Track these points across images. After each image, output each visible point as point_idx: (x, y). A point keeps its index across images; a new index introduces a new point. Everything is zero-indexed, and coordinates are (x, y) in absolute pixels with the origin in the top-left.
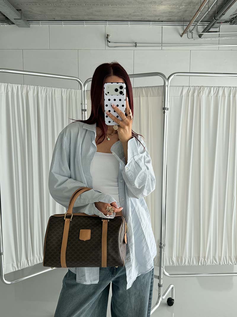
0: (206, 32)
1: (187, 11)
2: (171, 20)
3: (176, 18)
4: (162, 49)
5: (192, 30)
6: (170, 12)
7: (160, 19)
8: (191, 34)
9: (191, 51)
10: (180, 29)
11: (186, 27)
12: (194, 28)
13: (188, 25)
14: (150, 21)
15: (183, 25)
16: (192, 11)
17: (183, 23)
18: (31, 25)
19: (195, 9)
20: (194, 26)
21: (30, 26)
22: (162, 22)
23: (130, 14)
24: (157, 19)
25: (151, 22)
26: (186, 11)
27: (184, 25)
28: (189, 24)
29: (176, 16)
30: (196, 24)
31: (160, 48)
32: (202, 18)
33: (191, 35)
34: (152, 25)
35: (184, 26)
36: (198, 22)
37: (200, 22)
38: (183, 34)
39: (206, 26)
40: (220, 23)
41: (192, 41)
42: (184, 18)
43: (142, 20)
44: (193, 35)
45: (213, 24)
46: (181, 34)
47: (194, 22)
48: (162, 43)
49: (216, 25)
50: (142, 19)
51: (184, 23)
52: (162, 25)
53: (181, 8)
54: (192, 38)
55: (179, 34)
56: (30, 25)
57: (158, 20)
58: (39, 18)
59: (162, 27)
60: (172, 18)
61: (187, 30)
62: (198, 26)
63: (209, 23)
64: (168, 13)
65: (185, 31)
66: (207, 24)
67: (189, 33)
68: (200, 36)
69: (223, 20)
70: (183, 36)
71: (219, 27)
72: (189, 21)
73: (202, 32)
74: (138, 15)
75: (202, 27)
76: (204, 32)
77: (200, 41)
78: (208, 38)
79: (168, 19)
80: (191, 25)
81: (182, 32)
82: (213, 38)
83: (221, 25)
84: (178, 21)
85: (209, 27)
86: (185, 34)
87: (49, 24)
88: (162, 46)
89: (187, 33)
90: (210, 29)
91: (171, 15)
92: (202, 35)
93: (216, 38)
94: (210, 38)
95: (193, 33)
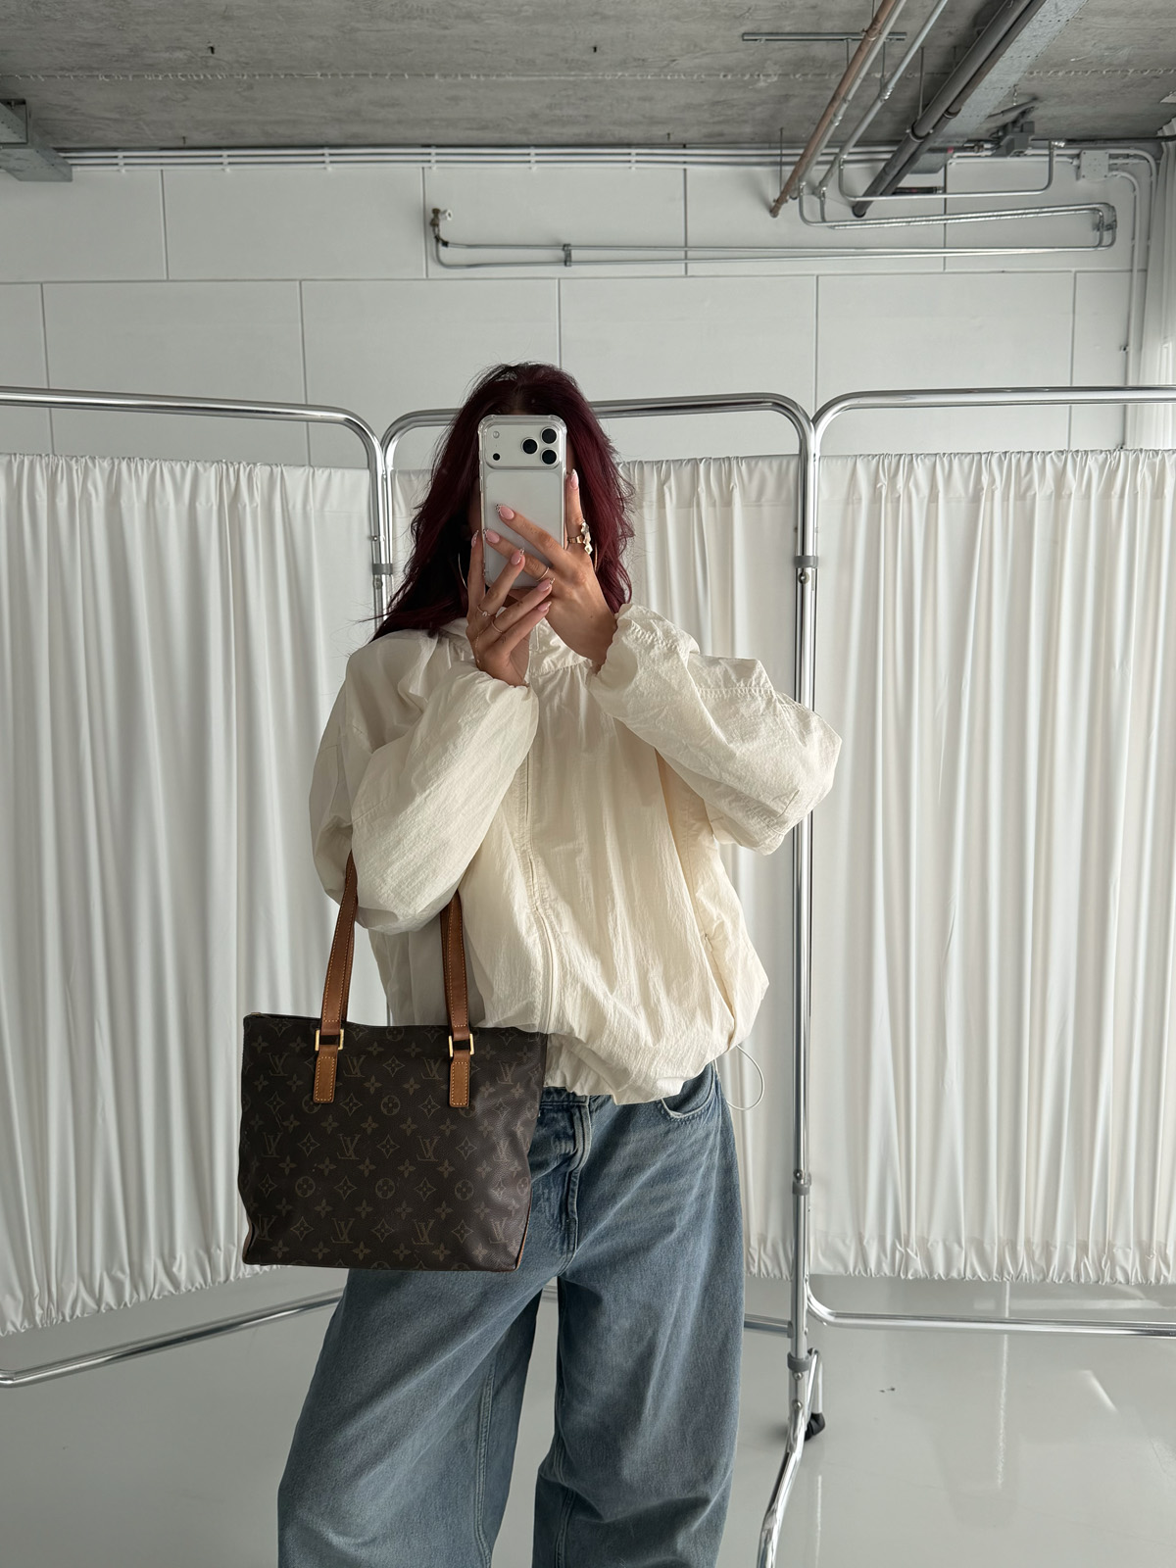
0: (881, 195)
1: (794, 95)
2: (722, 139)
3: (747, 130)
4: (686, 272)
5: (822, 183)
6: (716, 103)
7: (671, 136)
8: (818, 200)
9: (820, 278)
10: (769, 181)
11: (792, 168)
12: (830, 175)
13: (797, 159)
14: (629, 145)
16: (815, 97)
17: (778, 152)
18: (74, 169)
19: (830, 89)
20: (827, 167)
21: (74, 174)
22: (684, 147)
23: (534, 116)
24: (659, 132)
25: (634, 151)
26: (787, 97)
27: (785, 159)
28: (803, 156)
29: (745, 122)
30: (836, 155)
31: (679, 269)
32: (858, 126)
33: (818, 206)
34: (637, 162)
35: (781, 164)
36: (839, 143)
37: (855, 146)
38: (780, 201)
39: (883, 164)
40: (944, 150)
41: (819, 233)
42: (781, 129)
43: (594, 140)
44: (826, 207)
45: (913, 158)
46: (773, 204)
47: (827, 147)
48: (686, 246)
49: (926, 159)
50: (589, 135)
51: (784, 152)
52: (685, 162)
53: (762, 84)
54: (824, 220)
55: (764, 201)
56: (71, 171)
57: (666, 141)
58: (113, 137)
59: (685, 170)
60: (726, 129)
61: (797, 185)
62: (848, 167)
63: (895, 148)
64: (705, 107)
65: (789, 190)
66: (884, 153)
67: (805, 198)
68: (859, 210)
69: (956, 135)
70: (781, 212)
71: (943, 169)
72: (802, 142)
73: (866, 194)
74: (571, 116)
75: (866, 168)
76: (871, 192)
77: (858, 230)
78: (892, 218)
79: (710, 136)
80: (814, 162)
81: (777, 195)
82: (918, 219)
83: (952, 157)
84: (755, 142)
85: (895, 167)
86: (790, 200)
87: (161, 164)
88: (686, 258)
89: (798, 197)
90: (899, 176)
91: (722, 118)
92: (867, 208)
93: (931, 218)
94: (906, 220)
95: (826, 195)
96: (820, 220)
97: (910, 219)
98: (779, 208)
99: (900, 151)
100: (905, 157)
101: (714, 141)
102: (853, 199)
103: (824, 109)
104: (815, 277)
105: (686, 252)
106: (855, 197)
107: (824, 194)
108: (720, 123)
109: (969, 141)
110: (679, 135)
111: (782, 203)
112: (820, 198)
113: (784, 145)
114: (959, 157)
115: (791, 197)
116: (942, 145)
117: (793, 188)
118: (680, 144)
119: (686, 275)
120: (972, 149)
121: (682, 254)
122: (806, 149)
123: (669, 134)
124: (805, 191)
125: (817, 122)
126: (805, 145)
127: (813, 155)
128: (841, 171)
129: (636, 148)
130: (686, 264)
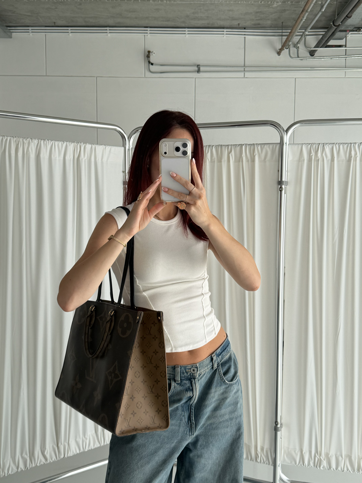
0: (321, 47)
1: (288, 10)
2: (259, 26)
3: (269, 22)
4: (244, 76)
5: (298, 43)
6: (257, 12)
7: (240, 25)
8: (296, 50)
9: (296, 79)
10: (277, 42)
11: (286, 37)
12: (301, 40)
13: (288, 34)
14: (223, 28)
15: (281, 34)
16: (295, 10)
17: (281, 31)
18: (13, 34)
19: (301, 7)
20: (300, 37)
21: (13, 36)
22: (245, 29)
23: (188, 16)
24: (235, 23)
25: (225, 30)
26: (285, 10)
27: (284, 34)
28: (290, 33)
29: (268, 19)
30: (303, 32)
31: (241, 75)
32: (311, 22)
33: (296, 52)
34: (226, 34)
35: (282, 36)
36: (305, 28)
37: (311, 29)
38: (281, 50)
39: (321, 36)
40: (345, 31)
41: (297, 62)
42: (282, 23)
43: (210, 26)
44: (299, 52)
45: (333, 34)
46: (279, 51)
47: (300, 29)
48: (244, 66)
49: (338, 34)
50: (208, 24)
51: (283, 31)
52: (245, 35)
53: (275, 5)
54: (298, 57)
55: (275, 50)
56: (11, 35)
57: (238, 26)
58: (27, 21)
59: (245, 37)
60: (261, 22)
61: (288, 43)
62: (308, 37)
63: (326, 30)
64: (253, 14)
65: (285, 45)
66: (322, 32)
67: (291, 49)
68: (312, 53)
69: (350, 25)
70: (282, 53)
71: (345, 39)
72: (290, 27)
73: (315, 47)
74: (201, 17)
75: (315, 37)
76: (317, 46)
77: (312, 61)
78: (325, 57)
79: (255, 25)
80: (295, 35)
81: (280, 47)
82: (335, 57)
83: (348, 34)
84: (271, 27)
85: (326, 37)
86: (285, 49)
87: (46, 32)
88: (244, 71)
89: (288, 48)
90: (328, 41)
91: (259, 18)
92: (315, 52)
93: (340, 57)
94: (330, 57)
95: (300, 47)
96: (297, 57)
97: (332, 57)
98: (281, 52)
99: (328, 31)
100: (330, 33)
101: (257, 26)
102: (310, 49)
103: (299, 16)
104: (294, 79)
105: (244, 68)
106: (311, 48)
107: (298, 47)
108: (259, 20)
109: (355, 28)
110: (243, 24)
111: (282, 50)
112: (297, 48)
113: (283, 28)
114: (351, 34)
115: (285, 48)
116: (345, 29)
117: (286, 44)
118: (243, 28)
119: (244, 77)
120: (356, 31)
121: (243, 69)
122: (292, 30)
123: (239, 24)
124: (291, 46)
125: (296, 20)
126: (291, 28)
127: (294, 33)
128: (305, 38)
129: (226, 29)
130: (244, 73)
